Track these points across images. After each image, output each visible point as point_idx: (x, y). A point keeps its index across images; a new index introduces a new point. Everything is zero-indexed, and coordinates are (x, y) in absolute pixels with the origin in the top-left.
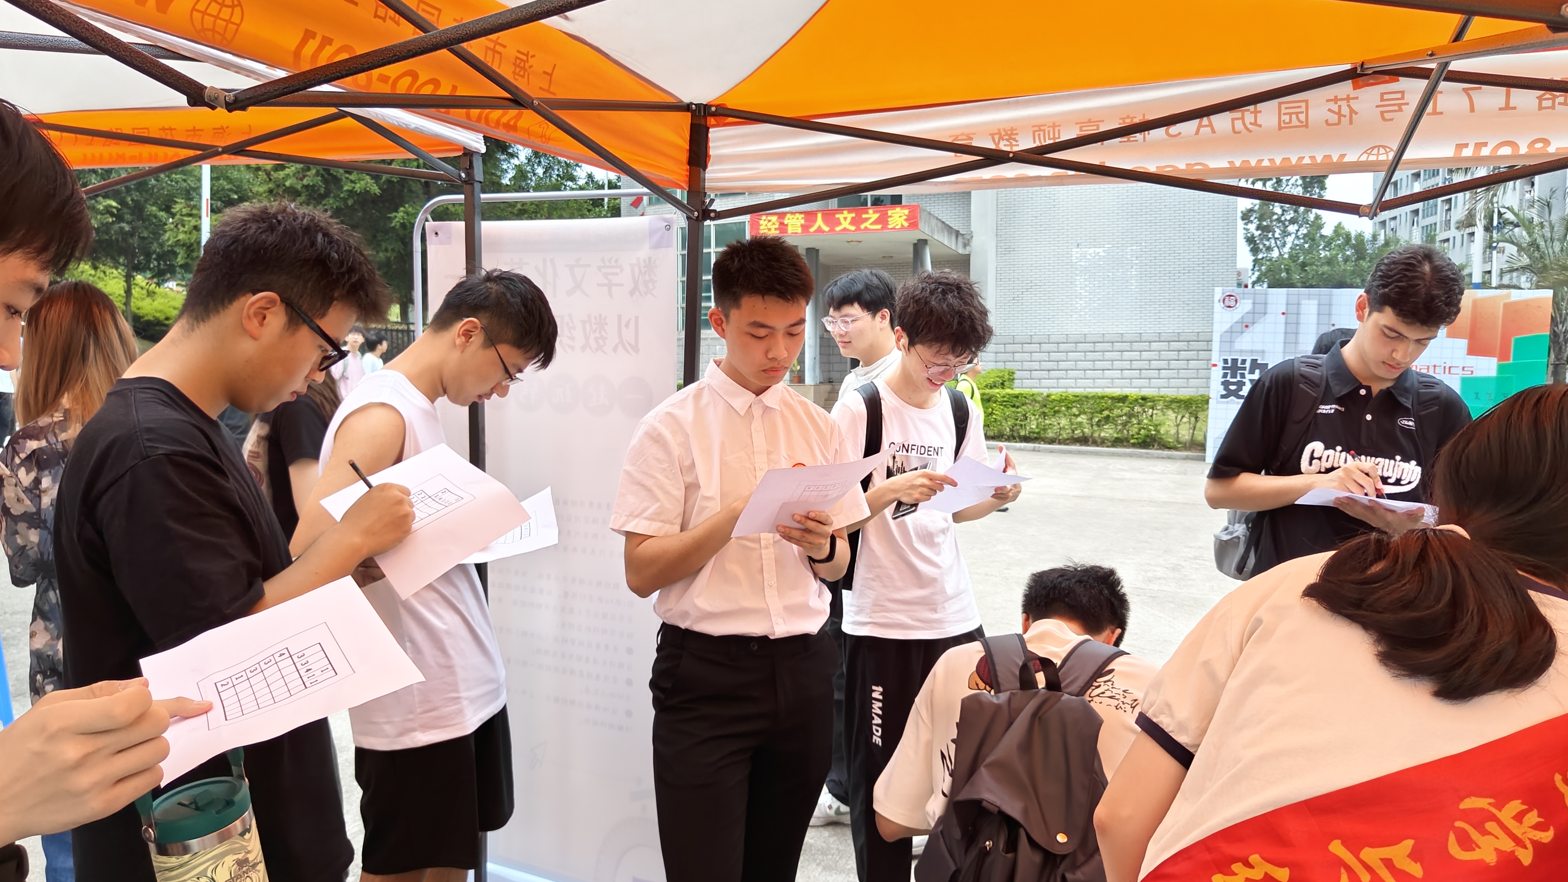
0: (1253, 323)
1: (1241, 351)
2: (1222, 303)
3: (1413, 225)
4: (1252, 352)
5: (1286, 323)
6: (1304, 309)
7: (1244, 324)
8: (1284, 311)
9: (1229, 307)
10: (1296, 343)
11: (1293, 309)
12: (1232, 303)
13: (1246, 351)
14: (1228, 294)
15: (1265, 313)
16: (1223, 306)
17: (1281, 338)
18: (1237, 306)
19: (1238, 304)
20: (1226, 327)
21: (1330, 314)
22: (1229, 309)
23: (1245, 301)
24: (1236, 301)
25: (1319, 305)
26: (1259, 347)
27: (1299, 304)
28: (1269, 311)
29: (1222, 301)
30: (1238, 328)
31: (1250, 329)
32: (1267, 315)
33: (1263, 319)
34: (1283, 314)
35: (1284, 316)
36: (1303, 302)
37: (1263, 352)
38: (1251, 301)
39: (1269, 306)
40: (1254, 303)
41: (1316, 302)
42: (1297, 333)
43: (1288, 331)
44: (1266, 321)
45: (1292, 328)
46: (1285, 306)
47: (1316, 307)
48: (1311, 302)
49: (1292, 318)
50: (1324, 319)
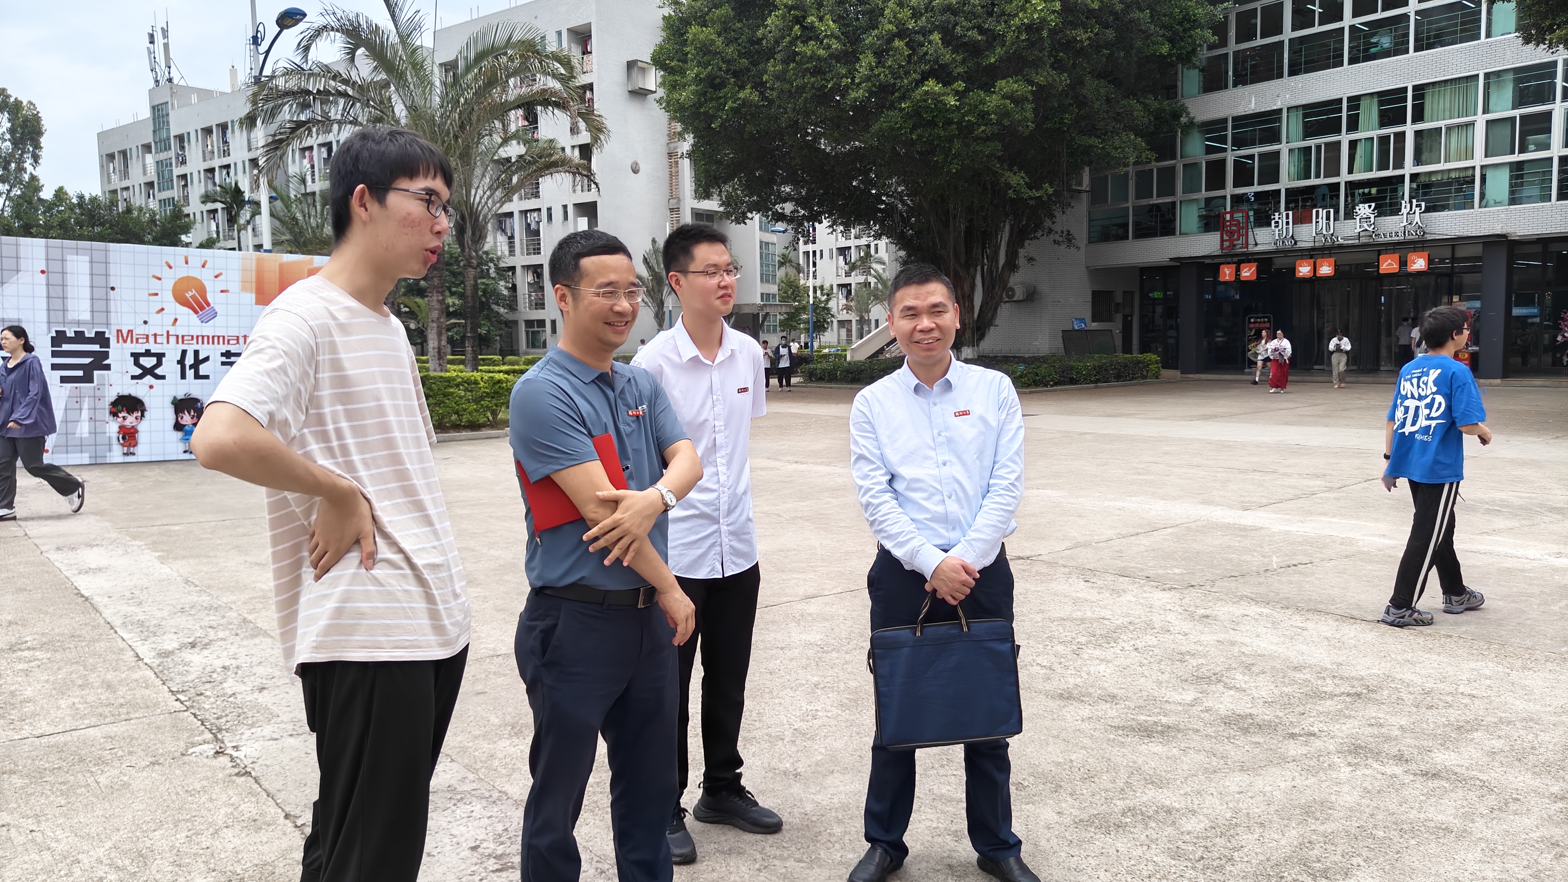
3: (149, 197)
5: (48, 285)
6: (70, 266)
8: (44, 269)
10: (64, 310)
11: (55, 266)
15: (18, 271)
17: (42, 304)
21: (107, 275)
25: (91, 262)
26: (12, 315)
27: (63, 260)
28: (23, 267)
32: (20, 274)
33: (15, 278)
34: (43, 272)
35: (44, 276)
36: (69, 257)
39: (22, 262)
41: (87, 258)
42: (64, 298)
43: (51, 295)
44: (20, 281)
45: (56, 291)
46: (44, 262)
47: (88, 265)
48: (80, 258)
49: (56, 279)
50: (100, 281)
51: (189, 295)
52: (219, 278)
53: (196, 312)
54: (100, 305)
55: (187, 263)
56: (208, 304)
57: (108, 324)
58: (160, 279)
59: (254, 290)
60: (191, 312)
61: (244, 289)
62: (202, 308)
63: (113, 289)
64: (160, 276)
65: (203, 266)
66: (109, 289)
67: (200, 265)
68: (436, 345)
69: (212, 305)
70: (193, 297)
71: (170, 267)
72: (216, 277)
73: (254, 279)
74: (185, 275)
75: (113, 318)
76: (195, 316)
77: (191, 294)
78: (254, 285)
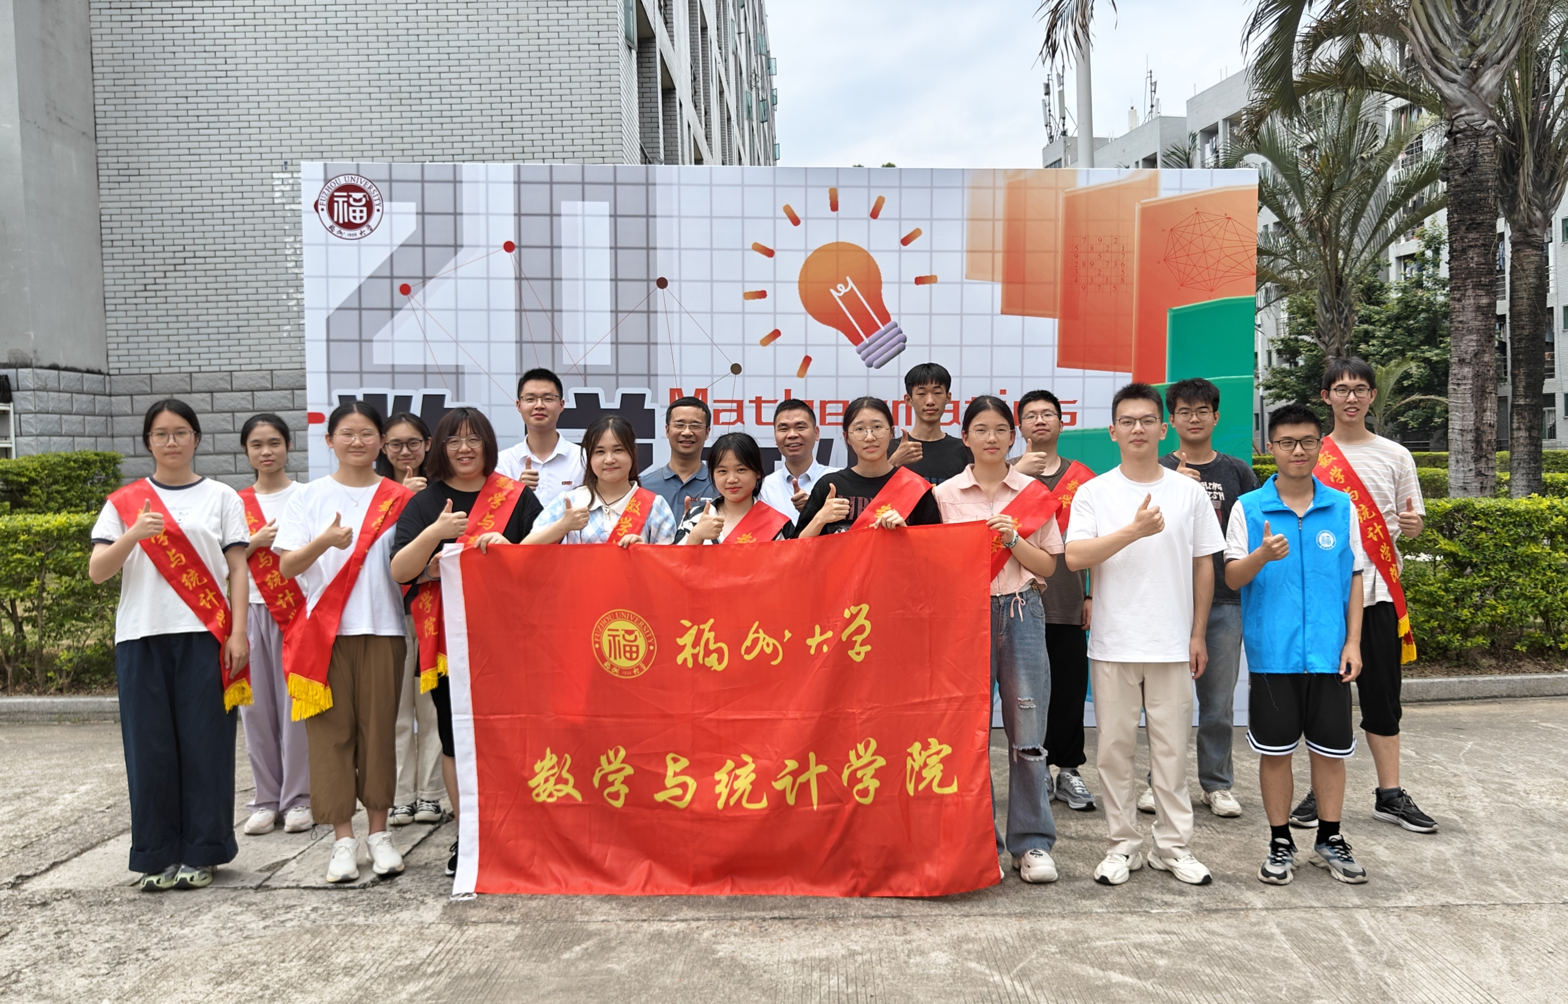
0: (425, 279)
1: (393, 371)
2: (325, 214)
4: (425, 371)
5: (519, 279)
7: (398, 283)
8: (512, 239)
9: (349, 225)
10: (553, 343)
11: (536, 231)
12: (358, 214)
13: (410, 372)
14: (342, 181)
15: (457, 246)
16: (329, 222)
17: (506, 327)
18: (373, 223)
19: (376, 215)
20: (343, 292)
21: (649, 248)
22: (346, 233)
23: (397, 206)
24: (369, 205)
25: (614, 216)
26: (444, 357)
27: (553, 215)
28: (467, 238)
29: (323, 205)
30: (380, 295)
31: (417, 297)
32: (462, 253)
33: (451, 265)
34: (509, 247)
35: (509, 258)
36: (566, 207)
37: (458, 372)
38: (412, 207)
39: (466, 222)
40: (422, 213)
41: (605, 207)
42: (554, 311)
43: (526, 306)
44: (461, 272)
45: (537, 296)
46: (511, 221)
47: (606, 224)
48: (591, 206)
49: (537, 263)
50: (632, 263)
51: (838, 292)
52: (911, 246)
53: (855, 339)
54: (633, 327)
55: (834, 207)
56: (885, 317)
57: (650, 376)
58: (770, 253)
59: (999, 275)
60: (843, 339)
61: (974, 272)
62: (870, 328)
63: (662, 283)
64: (770, 246)
65: (874, 214)
66: (654, 285)
67: (866, 214)
68: (1470, 423)
69: (894, 319)
70: (849, 298)
71: (796, 221)
72: (905, 241)
73: (1000, 245)
74: (831, 239)
75: (663, 362)
76: (854, 348)
77: (843, 291)
78: (999, 258)
